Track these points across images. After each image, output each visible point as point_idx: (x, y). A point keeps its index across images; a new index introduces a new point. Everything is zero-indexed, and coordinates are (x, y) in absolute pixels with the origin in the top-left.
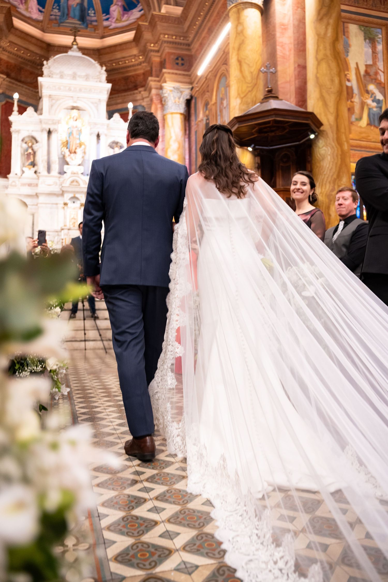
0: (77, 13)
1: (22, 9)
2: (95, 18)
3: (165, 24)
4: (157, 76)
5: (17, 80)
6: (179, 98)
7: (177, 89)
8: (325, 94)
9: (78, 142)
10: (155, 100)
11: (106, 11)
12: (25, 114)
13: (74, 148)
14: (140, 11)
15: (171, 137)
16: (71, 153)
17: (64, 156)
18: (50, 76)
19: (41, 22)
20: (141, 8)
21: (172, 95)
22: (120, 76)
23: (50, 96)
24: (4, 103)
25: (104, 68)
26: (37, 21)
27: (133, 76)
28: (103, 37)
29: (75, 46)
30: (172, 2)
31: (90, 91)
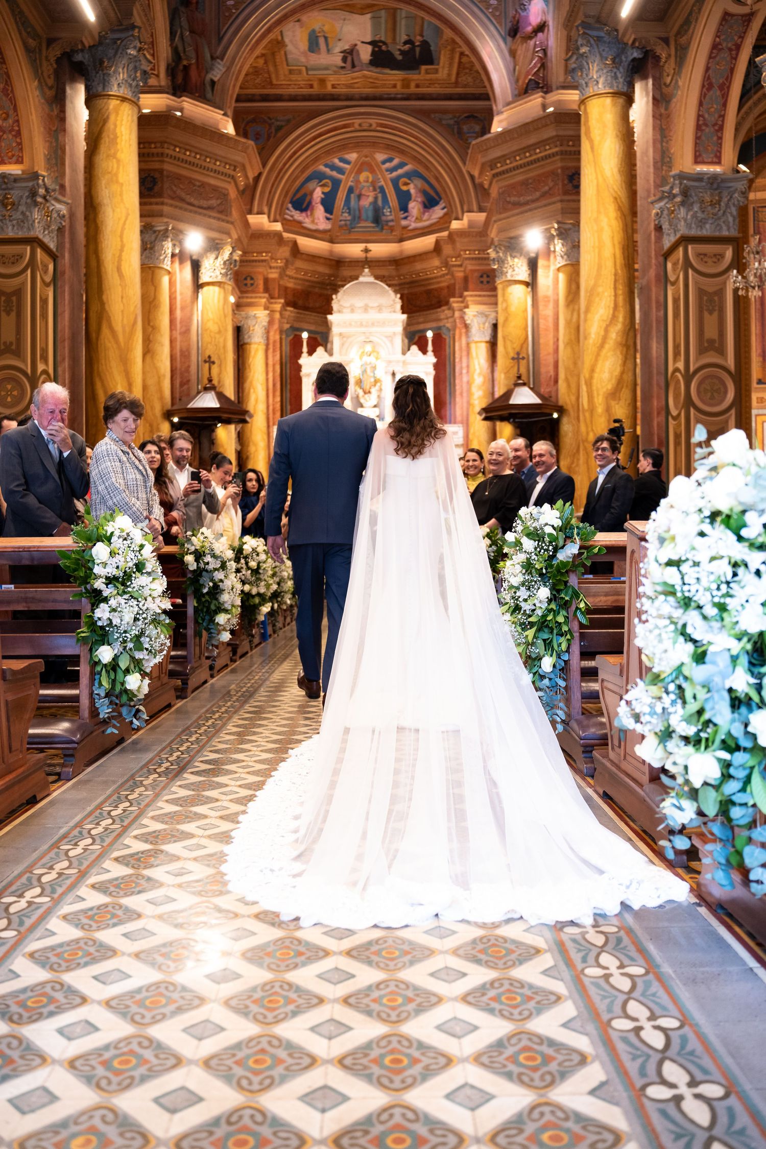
0: (370, 214)
2: (390, 218)
3: (466, 240)
4: (461, 296)
5: (306, 308)
6: (484, 324)
7: (482, 314)
8: (569, 377)
9: (372, 380)
10: (458, 325)
11: (404, 208)
12: (315, 355)
13: (368, 387)
14: (443, 209)
15: (475, 370)
16: (365, 393)
17: (358, 397)
18: (339, 312)
19: (329, 231)
20: (443, 205)
21: (475, 321)
22: (423, 289)
23: (341, 334)
24: (291, 337)
25: (399, 296)
26: (324, 232)
27: (436, 290)
28: (401, 240)
29: (367, 270)
30: (475, 207)
31: (383, 323)
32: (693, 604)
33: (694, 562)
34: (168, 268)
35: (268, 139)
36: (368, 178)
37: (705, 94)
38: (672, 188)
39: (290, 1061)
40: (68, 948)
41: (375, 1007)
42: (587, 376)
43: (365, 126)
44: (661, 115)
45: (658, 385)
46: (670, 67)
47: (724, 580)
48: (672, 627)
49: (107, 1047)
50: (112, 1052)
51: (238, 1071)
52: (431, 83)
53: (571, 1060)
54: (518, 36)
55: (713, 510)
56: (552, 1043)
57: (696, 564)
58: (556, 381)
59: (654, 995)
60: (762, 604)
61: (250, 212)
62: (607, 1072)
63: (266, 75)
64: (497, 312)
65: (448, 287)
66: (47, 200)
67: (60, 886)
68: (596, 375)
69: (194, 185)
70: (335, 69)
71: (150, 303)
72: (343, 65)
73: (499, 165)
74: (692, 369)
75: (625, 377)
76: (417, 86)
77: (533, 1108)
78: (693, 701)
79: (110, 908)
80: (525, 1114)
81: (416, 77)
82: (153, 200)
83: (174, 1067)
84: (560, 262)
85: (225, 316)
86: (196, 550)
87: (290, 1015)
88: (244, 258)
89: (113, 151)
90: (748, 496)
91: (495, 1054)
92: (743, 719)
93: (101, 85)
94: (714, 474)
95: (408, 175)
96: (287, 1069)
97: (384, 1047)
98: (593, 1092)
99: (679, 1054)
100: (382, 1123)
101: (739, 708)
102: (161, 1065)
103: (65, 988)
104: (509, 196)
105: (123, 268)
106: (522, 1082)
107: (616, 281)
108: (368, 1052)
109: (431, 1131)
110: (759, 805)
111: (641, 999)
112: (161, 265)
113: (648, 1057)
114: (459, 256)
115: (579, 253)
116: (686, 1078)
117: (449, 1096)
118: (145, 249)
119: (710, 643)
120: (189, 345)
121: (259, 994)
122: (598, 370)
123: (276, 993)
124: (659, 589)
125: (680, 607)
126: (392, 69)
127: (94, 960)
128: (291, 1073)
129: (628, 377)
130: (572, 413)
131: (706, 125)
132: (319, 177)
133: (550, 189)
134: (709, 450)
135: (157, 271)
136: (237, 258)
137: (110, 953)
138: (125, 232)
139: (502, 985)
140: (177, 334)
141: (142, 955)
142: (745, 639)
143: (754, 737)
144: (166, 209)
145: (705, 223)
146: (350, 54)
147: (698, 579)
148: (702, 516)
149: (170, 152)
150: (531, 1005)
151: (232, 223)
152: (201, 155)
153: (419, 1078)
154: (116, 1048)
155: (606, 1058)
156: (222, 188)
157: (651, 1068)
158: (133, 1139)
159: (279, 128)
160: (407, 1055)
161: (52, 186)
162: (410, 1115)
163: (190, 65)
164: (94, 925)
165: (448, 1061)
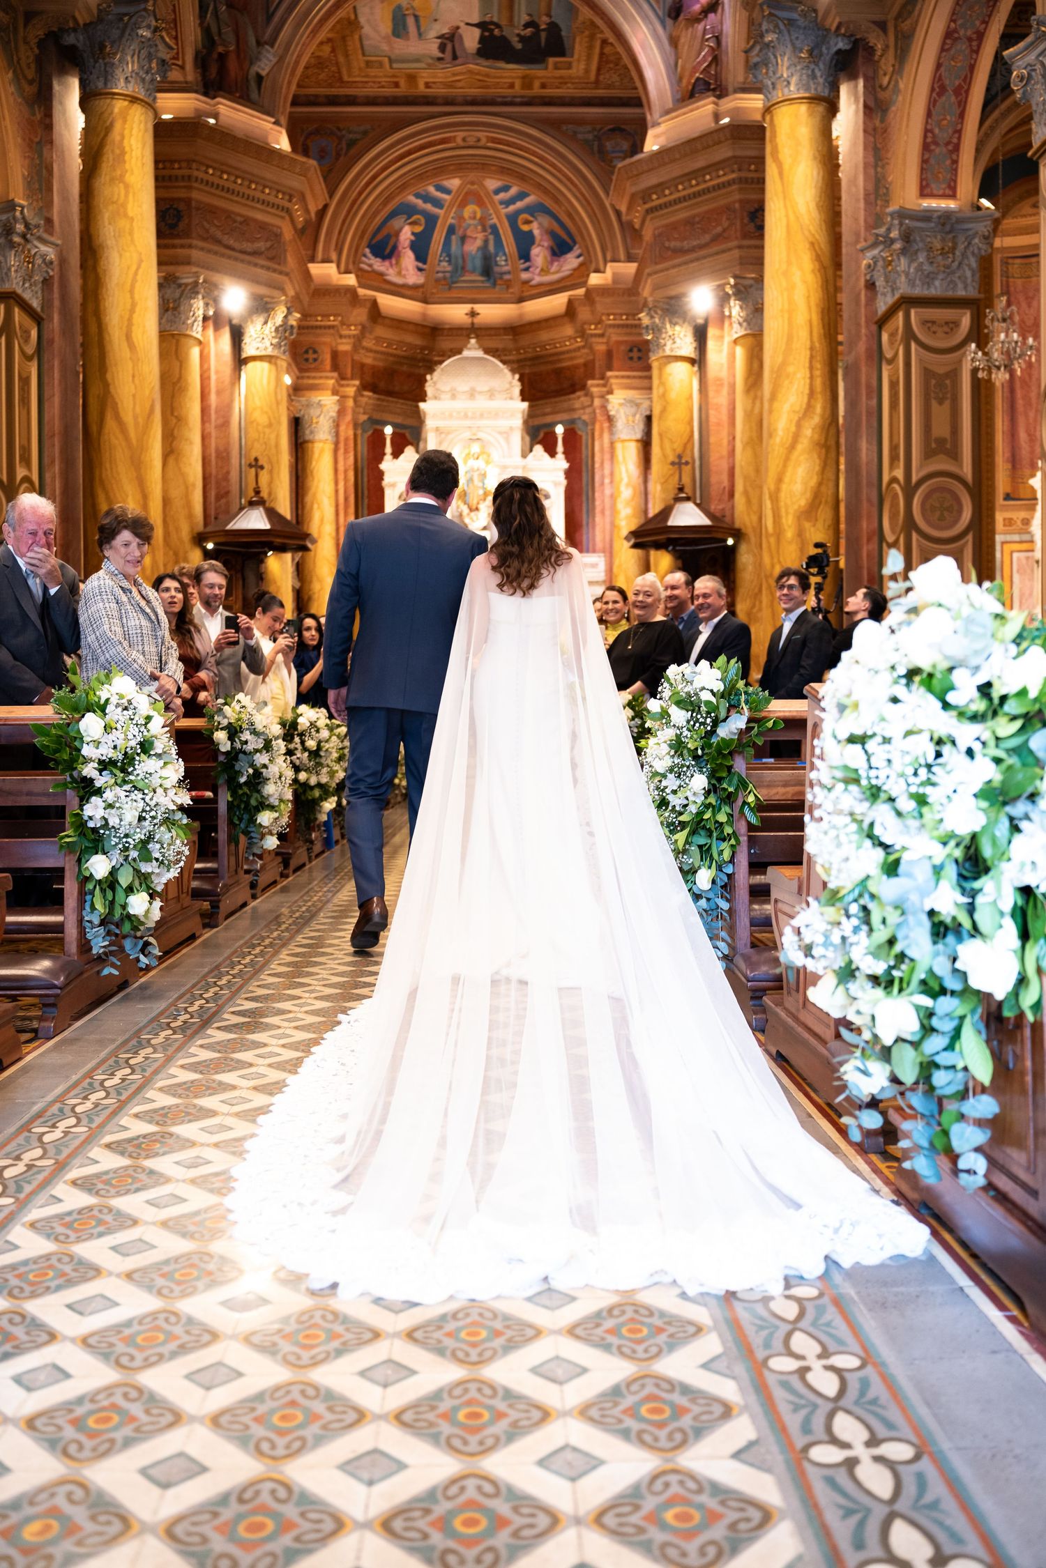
0: (478, 263)
1: (392, 275)
2: (506, 269)
3: (608, 300)
4: (603, 377)
5: (390, 393)
6: (634, 415)
7: (631, 402)
8: (750, 490)
9: (481, 492)
10: (599, 417)
11: (525, 256)
12: (402, 457)
13: (475, 502)
14: (578, 257)
15: (621, 480)
16: (471, 510)
18: (436, 398)
19: (422, 286)
20: (578, 252)
21: (622, 411)
22: (550, 367)
23: (437, 429)
24: (370, 433)
25: (517, 376)
26: (415, 287)
27: (568, 368)
28: (521, 300)
29: (473, 341)
30: (622, 256)
31: (496, 415)
32: (883, 796)
33: (884, 738)
34: (199, 336)
35: (337, 159)
36: (475, 213)
37: (935, 101)
38: (889, 230)
39: (329, 1416)
40: (34, 1267)
41: (449, 1343)
42: (772, 487)
43: (471, 141)
44: (875, 129)
45: (869, 501)
46: (887, 63)
47: (923, 762)
48: (854, 827)
49: (80, 1400)
50: (88, 1406)
51: (258, 1431)
52: (563, 82)
53: (710, 1413)
54: (681, 17)
55: (911, 667)
56: (686, 1389)
57: (887, 741)
58: (732, 495)
59: (828, 1324)
60: (975, 795)
61: (313, 260)
62: (758, 1429)
63: (334, 69)
64: (650, 399)
65: (585, 365)
66: (27, 241)
67: (29, 1182)
68: (784, 487)
69: (235, 221)
70: (430, 61)
71: (175, 384)
72: (441, 55)
73: (654, 197)
74: (914, 479)
75: (823, 489)
76: (543, 86)
77: (655, 1478)
78: (882, 927)
79: (95, 1212)
80: (644, 1485)
81: (541, 73)
82: (177, 242)
83: (171, 1425)
84: (738, 331)
85: (278, 403)
86: (230, 723)
87: (333, 1354)
88: (305, 323)
89: (119, 172)
90: (957, 648)
91: (608, 1405)
92: (949, 951)
93: (102, 79)
94: (913, 616)
95: (531, 210)
96: (324, 1427)
97: (459, 1397)
98: (737, 1455)
99: (857, 1403)
100: (449, 1498)
101: (945, 936)
102: (152, 1423)
103: (28, 1320)
104: (668, 240)
105: (133, 335)
106: (642, 1443)
107: (812, 357)
108: (434, 1403)
109: (516, 1509)
110: (970, 1068)
111: (811, 1329)
112: (189, 332)
113: (815, 1406)
114: (600, 322)
115: (762, 319)
116: (864, 1435)
117: (542, 1463)
118: (167, 310)
119: (904, 848)
120: (228, 443)
121: (293, 1326)
122: (786, 479)
123: (316, 1325)
124: (839, 774)
125: (867, 799)
126: (508, 62)
127: (70, 1283)
128: (329, 1432)
129: (828, 491)
130: (753, 539)
131: (936, 144)
132: (408, 211)
133: (724, 230)
134: (907, 584)
135: (183, 340)
136: (294, 323)
137: (92, 1273)
138: (138, 285)
139: (623, 1312)
140: (211, 428)
141: (135, 1276)
142: (952, 843)
143: (964, 975)
144: (195, 254)
145: (933, 279)
146: (449, 40)
147: (889, 761)
148: (895, 674)
149: (201, 175)
150: (662, 1338)
151: (287, 274)
152: (243, 179)
153: (503, 1438)
154: (92, 1401)
155: (757, 1409)
156: (273, 225)
157: (818, 1422)
158: (108, 1523)
159: (351, 144)
160: (489, 1408)
161: (33, 221)
162: (488, 1488)
163: (227, 53)
164: (73, 1236)
165: (546, 1415)
